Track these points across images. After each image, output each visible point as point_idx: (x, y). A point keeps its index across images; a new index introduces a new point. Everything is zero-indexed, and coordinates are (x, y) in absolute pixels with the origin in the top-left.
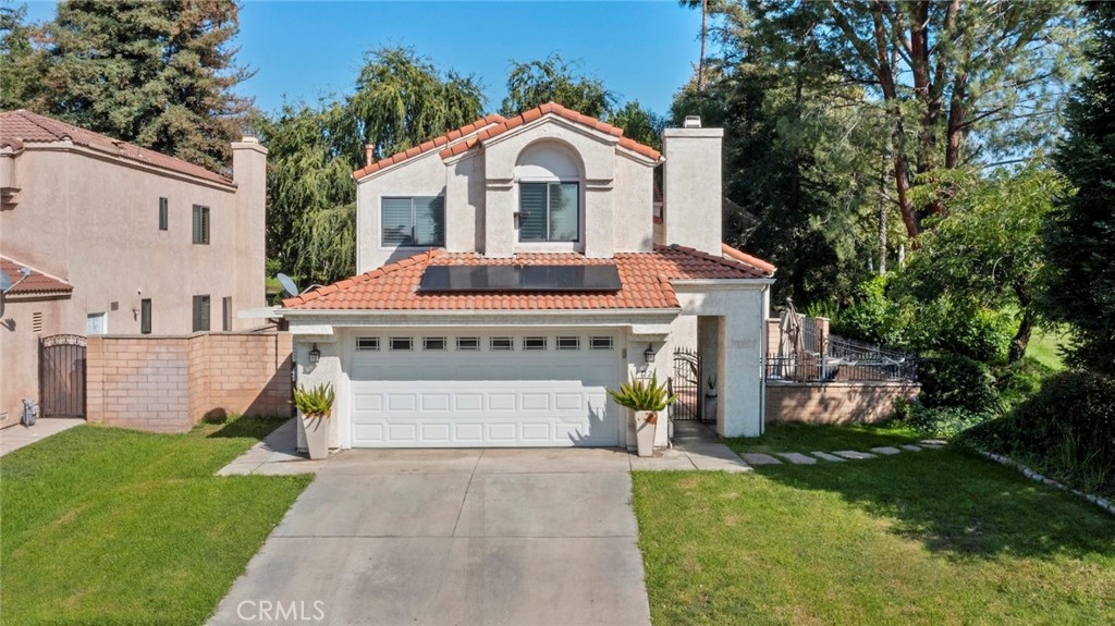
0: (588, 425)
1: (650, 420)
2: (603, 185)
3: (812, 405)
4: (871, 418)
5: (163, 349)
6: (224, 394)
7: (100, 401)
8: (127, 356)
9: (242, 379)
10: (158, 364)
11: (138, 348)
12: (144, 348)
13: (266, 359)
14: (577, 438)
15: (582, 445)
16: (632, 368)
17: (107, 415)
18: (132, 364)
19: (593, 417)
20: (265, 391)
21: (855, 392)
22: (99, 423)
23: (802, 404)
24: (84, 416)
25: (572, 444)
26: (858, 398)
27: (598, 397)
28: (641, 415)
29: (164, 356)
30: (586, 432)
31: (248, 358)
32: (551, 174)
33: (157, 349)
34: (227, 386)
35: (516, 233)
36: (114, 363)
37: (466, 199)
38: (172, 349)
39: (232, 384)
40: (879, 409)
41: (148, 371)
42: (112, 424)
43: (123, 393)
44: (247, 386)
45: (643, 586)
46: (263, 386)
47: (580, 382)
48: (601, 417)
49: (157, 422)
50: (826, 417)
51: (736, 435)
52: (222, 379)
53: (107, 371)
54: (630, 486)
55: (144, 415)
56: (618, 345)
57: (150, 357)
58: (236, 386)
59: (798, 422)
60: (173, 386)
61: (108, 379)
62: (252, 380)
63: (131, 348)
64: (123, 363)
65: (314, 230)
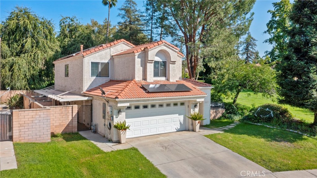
0: (179, 125)
1: (199, 122)
2: (174, 63)
4: (217, 118)
5: (42, 113)
6: (54, 127)
7: (18, 134)
8: (29, 117)
9: (60, 122)
10: (40, 119)
11: (32, 114)
12: (35, 114)
13: (68, 114)
14: (177, 129)
15: (178, 131)
16: (191, 110)
17: (20, 139)
18: (30, 119)
20: (68, 125)
21: (214, 112)
22: (18, 142)
25: (176, 131)
26: (214, 114)
27: (182, 118)
29: (42, 116)
30: (179, 127)
31: (63, 114)
32: (160, 59)
33: (40, 114)
34: (55, 124)
35: (153, 75)
36: (23, 120)
37: (140, 65)
38: (45, 113)
40: (218, 116)
41: (36, 121)
42: (23, 141)
43: (27, 130)
44: (62, 124)
46: (67, 123)
47: (178, 115)
48: (182, 123)
49: (40, 139)
51: (206, 124)
52: (53, 122)
53: (20, 123)
55: (35, 137)
56: (186, 105)
57: (37, 116)
58: (58, 124)
60: (45, 126)
61: (21, 126)
62: (64, 121)
63: (30, 114)
64: (27, 119)
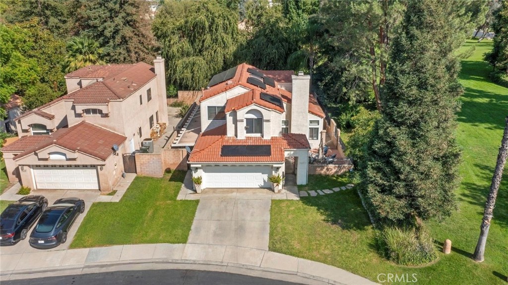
0: (263, 183)
1: (277, 185)
2: (268, 121)
3: (325, 170)
4: (340, 173)
5: (155, 157)
6: (170, 164)
7: (140, 169)
8: (146, 159)
9: (174, 161)
12: (150, 157)
13: (180, 156)
14: (260, 186)
15: (262, 188)
16: (274, 172)
17: (142, 173)
19: (264, 181)
20: (180, 164)
22: (140, 175)
23: (322, 170)
24: (136, 173)
26: (337, 168)
27: (266, 177)
28: (275, 184)
29: (155, 159)
30: (263, 185)
31: (175, 156)
32: (255, 117)
33: (153, 157)
35: (245, 131)
36: (142, 161)
37: (232, 123)
39: (171, 162)
40: (342, 171)
41: (152, 162)
42: (143, 175)
43: (145, 168)
44: (175, 163)
45: (268, 235)
47: (261, 173)
48: (266, 182)
49: (154, 174)
50: (328, 173)
51: (300, 184)
52: (169, 161)
54: (270, 205)
55: (151, 173)
57: (152, 159)
59: (320, 175)
60: (158, 166)
61: (141, 164)
62: (177, 161)
63: (146, 157)
64: (145, 161)
65: (177, 68)
